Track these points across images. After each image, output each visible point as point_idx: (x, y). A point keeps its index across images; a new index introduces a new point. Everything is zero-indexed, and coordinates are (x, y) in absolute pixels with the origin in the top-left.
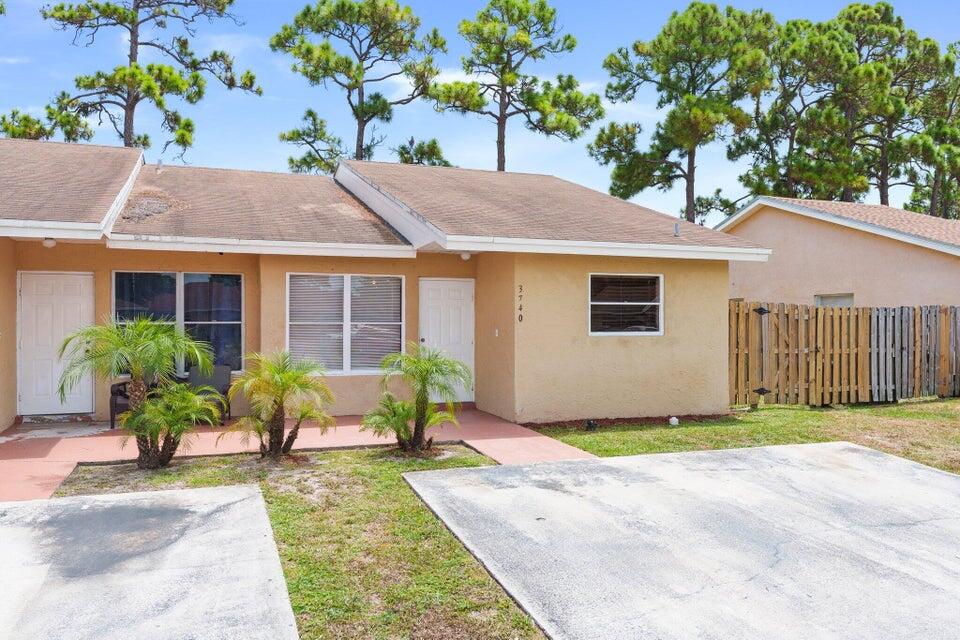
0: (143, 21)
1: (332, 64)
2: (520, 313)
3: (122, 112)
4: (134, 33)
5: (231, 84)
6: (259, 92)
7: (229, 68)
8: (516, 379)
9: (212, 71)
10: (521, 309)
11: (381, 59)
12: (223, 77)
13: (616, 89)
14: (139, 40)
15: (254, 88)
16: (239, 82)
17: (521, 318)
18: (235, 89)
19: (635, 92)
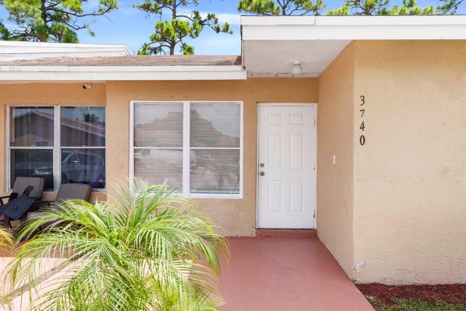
0: (178, 5)
1: (263, 6)
2: (361, 133)
3: (169, 49)
4: (174, 11)
5: (218, 30)
6: (231, 33)
7: (216, 22)
8: (354, 222)
9: (209, 25)
10: (363, 128)
11: (296, 9)
12: (214, 27)
13: (443, 8)
14: (177, 15)
15: (229, 31)
16: (221, 29)
17: (363, 140)
18: (220, 33)
19: (456, 8)
